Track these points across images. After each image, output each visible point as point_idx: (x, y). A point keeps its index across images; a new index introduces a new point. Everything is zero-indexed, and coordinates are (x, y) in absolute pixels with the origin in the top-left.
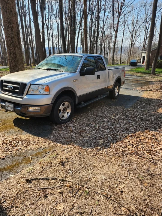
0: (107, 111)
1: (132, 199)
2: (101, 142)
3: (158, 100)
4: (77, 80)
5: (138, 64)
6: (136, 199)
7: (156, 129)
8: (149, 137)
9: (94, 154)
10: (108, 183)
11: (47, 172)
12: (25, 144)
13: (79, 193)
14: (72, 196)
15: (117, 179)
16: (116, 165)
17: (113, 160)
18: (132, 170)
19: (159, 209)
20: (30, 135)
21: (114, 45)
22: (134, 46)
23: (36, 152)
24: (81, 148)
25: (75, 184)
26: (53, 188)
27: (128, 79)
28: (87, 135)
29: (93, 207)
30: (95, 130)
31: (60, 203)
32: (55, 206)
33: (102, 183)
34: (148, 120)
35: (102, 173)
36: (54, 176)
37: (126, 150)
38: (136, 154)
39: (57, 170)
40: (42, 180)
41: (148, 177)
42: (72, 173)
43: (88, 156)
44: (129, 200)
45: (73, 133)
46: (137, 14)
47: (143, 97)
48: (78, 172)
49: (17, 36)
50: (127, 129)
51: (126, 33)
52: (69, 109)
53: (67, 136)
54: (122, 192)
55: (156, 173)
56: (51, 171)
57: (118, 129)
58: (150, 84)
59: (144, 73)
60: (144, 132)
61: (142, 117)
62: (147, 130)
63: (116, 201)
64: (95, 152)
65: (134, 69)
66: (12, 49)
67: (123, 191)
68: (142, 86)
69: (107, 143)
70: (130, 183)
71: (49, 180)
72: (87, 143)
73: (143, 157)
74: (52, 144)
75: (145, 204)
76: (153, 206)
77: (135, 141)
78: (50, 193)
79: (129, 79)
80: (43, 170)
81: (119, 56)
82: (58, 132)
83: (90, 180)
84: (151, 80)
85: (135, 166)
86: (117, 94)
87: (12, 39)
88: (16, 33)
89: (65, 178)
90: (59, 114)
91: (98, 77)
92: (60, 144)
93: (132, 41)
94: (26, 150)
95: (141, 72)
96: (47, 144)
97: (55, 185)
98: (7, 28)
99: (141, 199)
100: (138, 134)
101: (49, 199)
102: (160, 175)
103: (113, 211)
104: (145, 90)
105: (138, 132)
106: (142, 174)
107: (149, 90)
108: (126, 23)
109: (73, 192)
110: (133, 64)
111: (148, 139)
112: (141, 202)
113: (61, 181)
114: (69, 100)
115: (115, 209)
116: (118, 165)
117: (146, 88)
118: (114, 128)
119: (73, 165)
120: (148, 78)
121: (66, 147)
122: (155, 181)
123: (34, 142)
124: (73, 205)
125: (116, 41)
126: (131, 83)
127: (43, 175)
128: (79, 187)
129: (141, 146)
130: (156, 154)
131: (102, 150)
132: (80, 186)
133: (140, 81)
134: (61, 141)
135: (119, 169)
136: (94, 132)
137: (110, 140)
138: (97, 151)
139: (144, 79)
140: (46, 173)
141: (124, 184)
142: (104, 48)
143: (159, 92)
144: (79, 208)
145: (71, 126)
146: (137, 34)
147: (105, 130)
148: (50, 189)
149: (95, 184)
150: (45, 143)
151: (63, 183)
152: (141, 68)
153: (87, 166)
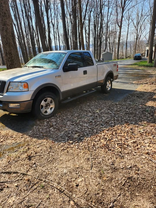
0: (95, 105)
1: (84, 193)
2: (76, 136)
3: (151, 93)
4: (59, 76)
5: (143, 57)
6: (88, 193)
7: (137, 122)
8: (126, 130)
9: (64, 148)
10: (67, 177)
11: (12, 166)
12: (2, 139)
13: (35, 187)
14: (27, 190)
15: (77, 173)
16: (82, 159)
17: (82, 154)
18: (96, 164)
19: (108, 204)
20: (11, 131)
21: (119, 40)
22: (139, 40)
23: (9, 147)
24: (54, 143)
25: (35, 178)
26: (12, 181)
27: (128, 73)
28: (65, 130)
29: (43, 201)
30: (75, 125)
31: (13, 196)
32: (7, 199)
33: (61, 177)
34: (132, 113)
35: (65, 167)
36: (17, 170)
37: (98, 144)
38: (106, 148)
39: (22, 164)
40: (4, 173)
41: (110, 171)
42: (36, 167)
43: (58, 150)
44: (81, 194)
45: (52, 128)
46: (141, 7)
47: (136, 91)
48: (43, 166)
49: (12, 36)
50: (106, 123)
51: (130, 28)
52: (52, 105)
53: (45, 131)
54: (77, 186)
55: (119, 167)
56: (16, 165)
57: (98, 123)
58: (149, 77)
59: (147, 66)
60: (123, 126)
61: (127, 110)
62: (126, 123)
63: (68, 195)
64: (66, 146)
65: (138, 63)
66: (8, 49)
67: (80, 185)
68: (140, 79)
69: (82, 137)
70: (89, 177)
71: (11, 174)
72: (61, 137)
73: (112, 150)
74: (28, 139)
75: (96, 198)
76: (103, 200)
77: (110, 135)
78: (6, 187)
79: (130, 73)
80: (9, 164)
81: (124, 51)
82: (38, 127)
83: (50, 174)
84: (152, 74)
85: (101, 159)
86: (109, 89)
87: (7, 40)
88: (11, 34)
89: (27, 172)
90: (41, 110)
91: (85, 72)
92: (36, 139)
93: (137, 35)
94: (1, 145)
95: (144, 66)
96: (23, 139)
97: (15, 178)
98: (2, 29)
99: (94, 193)
100: (116, 128)
101: (4, 192)
102: (123, 169)
103: (60, 205)
104: (141, 84)
105: (117, 126)
106: (105, 167)
107: (145, 84)
108: (131, 17)
109: (30, 185)
110: (137, 58)
111: (124, 133)
112: (93, 196)
113: (22, 175)
114: (51, 96)
115: (63, 203)
116: (84, 159)
117: (143, 81)
118: (95, 122)
119: (40, 159)
120: (149, 71)
121: (40, 141)
122: (115, 175)
123: (11, 138)
124: (24, 198)
125: (120, 36)
126: (130, 77)
127: (7, 169)
128: (37, 181)
129: (115, 139)
130: (127, 148)
131: (74, 144)
132: (39, 179)
133: (140, 74)
134: (37, 135)
135: (84, 163)
136: (73, 127)
137: (86, 134)
138: (69, 145)
139: (145, 72)
140: (10, 167)
141: (83, 178)
142: (109, 43)
143: (154, 85)
144: (28, 201)
145: (53, 121)
146: (143, 28)
147: (85, 124)
148: (9, 183)
149: (53, 178)
150: (22, 138)
151: (23, 177)
152: (145, 62)
153: (53, 160)
